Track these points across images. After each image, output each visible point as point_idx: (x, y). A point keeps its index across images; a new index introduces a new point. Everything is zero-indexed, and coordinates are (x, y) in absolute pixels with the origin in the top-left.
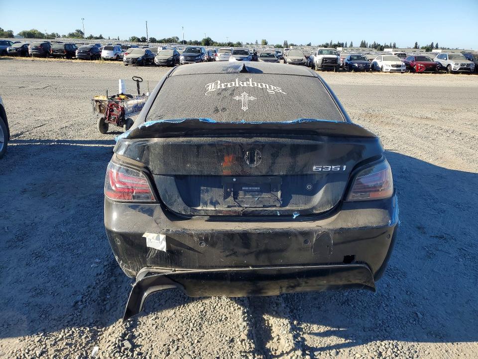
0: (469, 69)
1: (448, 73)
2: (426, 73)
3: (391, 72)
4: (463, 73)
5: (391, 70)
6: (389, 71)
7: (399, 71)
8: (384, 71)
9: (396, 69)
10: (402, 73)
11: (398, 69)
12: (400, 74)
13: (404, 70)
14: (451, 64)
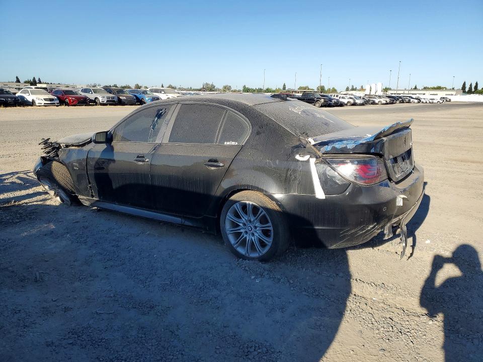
0: (114, 101)
1: (96, 105)
2: (79, 105)
3: (45, 106)
4: (111, 105)
5: (44, 104)
6: (43, 104)
7: (53, 104)
8: (37, 105)
9: (49, 102)
10: (57, 106)
11: (50, 103)
12: (55, 107)
13: (58, 103)
14: (98, 97)
